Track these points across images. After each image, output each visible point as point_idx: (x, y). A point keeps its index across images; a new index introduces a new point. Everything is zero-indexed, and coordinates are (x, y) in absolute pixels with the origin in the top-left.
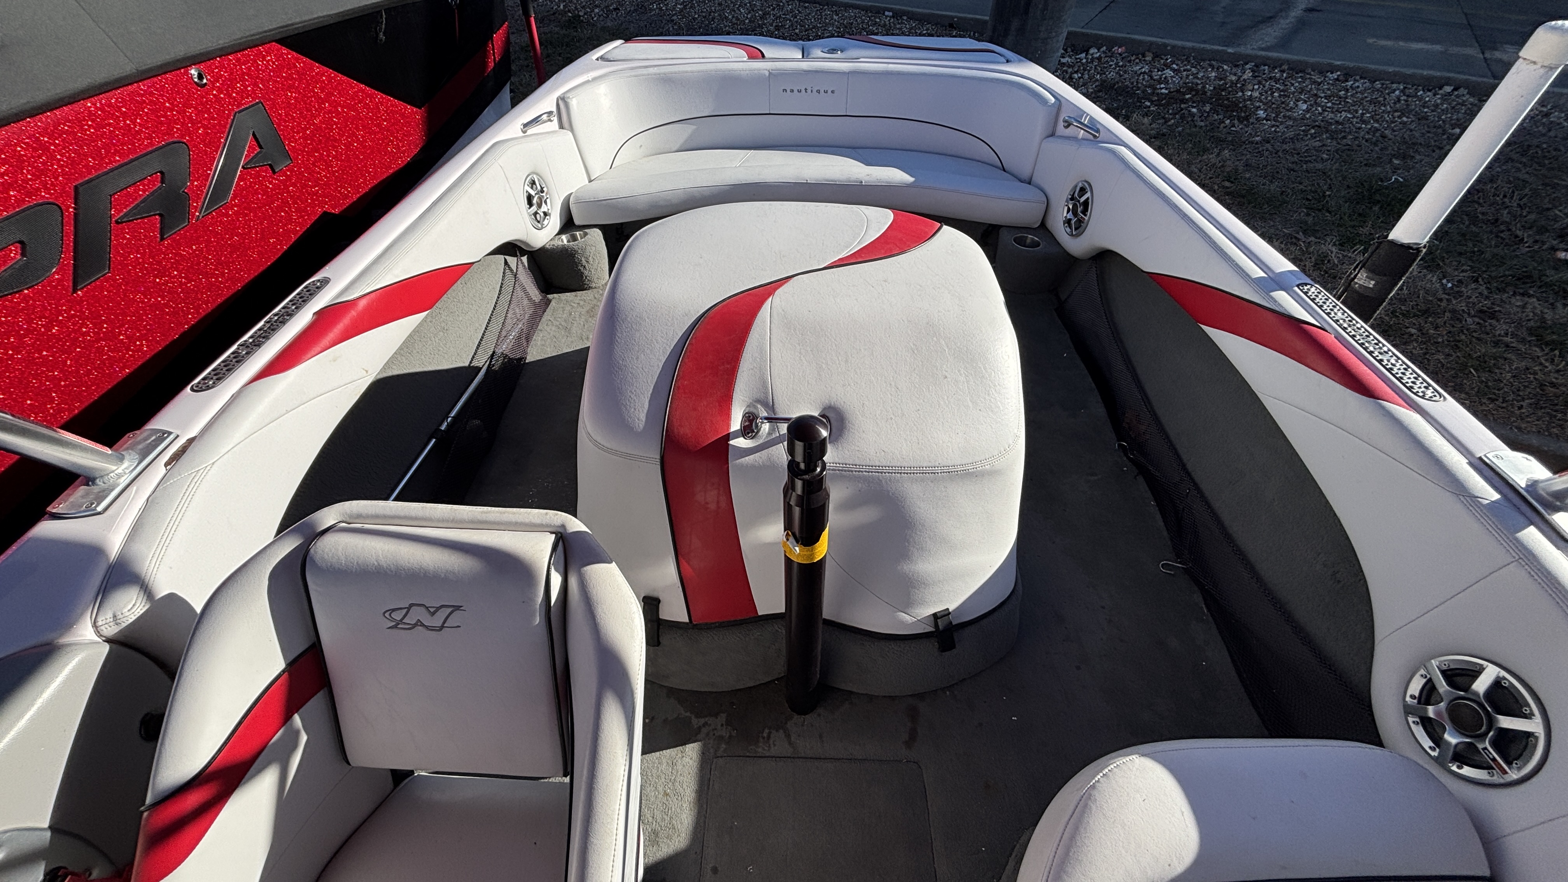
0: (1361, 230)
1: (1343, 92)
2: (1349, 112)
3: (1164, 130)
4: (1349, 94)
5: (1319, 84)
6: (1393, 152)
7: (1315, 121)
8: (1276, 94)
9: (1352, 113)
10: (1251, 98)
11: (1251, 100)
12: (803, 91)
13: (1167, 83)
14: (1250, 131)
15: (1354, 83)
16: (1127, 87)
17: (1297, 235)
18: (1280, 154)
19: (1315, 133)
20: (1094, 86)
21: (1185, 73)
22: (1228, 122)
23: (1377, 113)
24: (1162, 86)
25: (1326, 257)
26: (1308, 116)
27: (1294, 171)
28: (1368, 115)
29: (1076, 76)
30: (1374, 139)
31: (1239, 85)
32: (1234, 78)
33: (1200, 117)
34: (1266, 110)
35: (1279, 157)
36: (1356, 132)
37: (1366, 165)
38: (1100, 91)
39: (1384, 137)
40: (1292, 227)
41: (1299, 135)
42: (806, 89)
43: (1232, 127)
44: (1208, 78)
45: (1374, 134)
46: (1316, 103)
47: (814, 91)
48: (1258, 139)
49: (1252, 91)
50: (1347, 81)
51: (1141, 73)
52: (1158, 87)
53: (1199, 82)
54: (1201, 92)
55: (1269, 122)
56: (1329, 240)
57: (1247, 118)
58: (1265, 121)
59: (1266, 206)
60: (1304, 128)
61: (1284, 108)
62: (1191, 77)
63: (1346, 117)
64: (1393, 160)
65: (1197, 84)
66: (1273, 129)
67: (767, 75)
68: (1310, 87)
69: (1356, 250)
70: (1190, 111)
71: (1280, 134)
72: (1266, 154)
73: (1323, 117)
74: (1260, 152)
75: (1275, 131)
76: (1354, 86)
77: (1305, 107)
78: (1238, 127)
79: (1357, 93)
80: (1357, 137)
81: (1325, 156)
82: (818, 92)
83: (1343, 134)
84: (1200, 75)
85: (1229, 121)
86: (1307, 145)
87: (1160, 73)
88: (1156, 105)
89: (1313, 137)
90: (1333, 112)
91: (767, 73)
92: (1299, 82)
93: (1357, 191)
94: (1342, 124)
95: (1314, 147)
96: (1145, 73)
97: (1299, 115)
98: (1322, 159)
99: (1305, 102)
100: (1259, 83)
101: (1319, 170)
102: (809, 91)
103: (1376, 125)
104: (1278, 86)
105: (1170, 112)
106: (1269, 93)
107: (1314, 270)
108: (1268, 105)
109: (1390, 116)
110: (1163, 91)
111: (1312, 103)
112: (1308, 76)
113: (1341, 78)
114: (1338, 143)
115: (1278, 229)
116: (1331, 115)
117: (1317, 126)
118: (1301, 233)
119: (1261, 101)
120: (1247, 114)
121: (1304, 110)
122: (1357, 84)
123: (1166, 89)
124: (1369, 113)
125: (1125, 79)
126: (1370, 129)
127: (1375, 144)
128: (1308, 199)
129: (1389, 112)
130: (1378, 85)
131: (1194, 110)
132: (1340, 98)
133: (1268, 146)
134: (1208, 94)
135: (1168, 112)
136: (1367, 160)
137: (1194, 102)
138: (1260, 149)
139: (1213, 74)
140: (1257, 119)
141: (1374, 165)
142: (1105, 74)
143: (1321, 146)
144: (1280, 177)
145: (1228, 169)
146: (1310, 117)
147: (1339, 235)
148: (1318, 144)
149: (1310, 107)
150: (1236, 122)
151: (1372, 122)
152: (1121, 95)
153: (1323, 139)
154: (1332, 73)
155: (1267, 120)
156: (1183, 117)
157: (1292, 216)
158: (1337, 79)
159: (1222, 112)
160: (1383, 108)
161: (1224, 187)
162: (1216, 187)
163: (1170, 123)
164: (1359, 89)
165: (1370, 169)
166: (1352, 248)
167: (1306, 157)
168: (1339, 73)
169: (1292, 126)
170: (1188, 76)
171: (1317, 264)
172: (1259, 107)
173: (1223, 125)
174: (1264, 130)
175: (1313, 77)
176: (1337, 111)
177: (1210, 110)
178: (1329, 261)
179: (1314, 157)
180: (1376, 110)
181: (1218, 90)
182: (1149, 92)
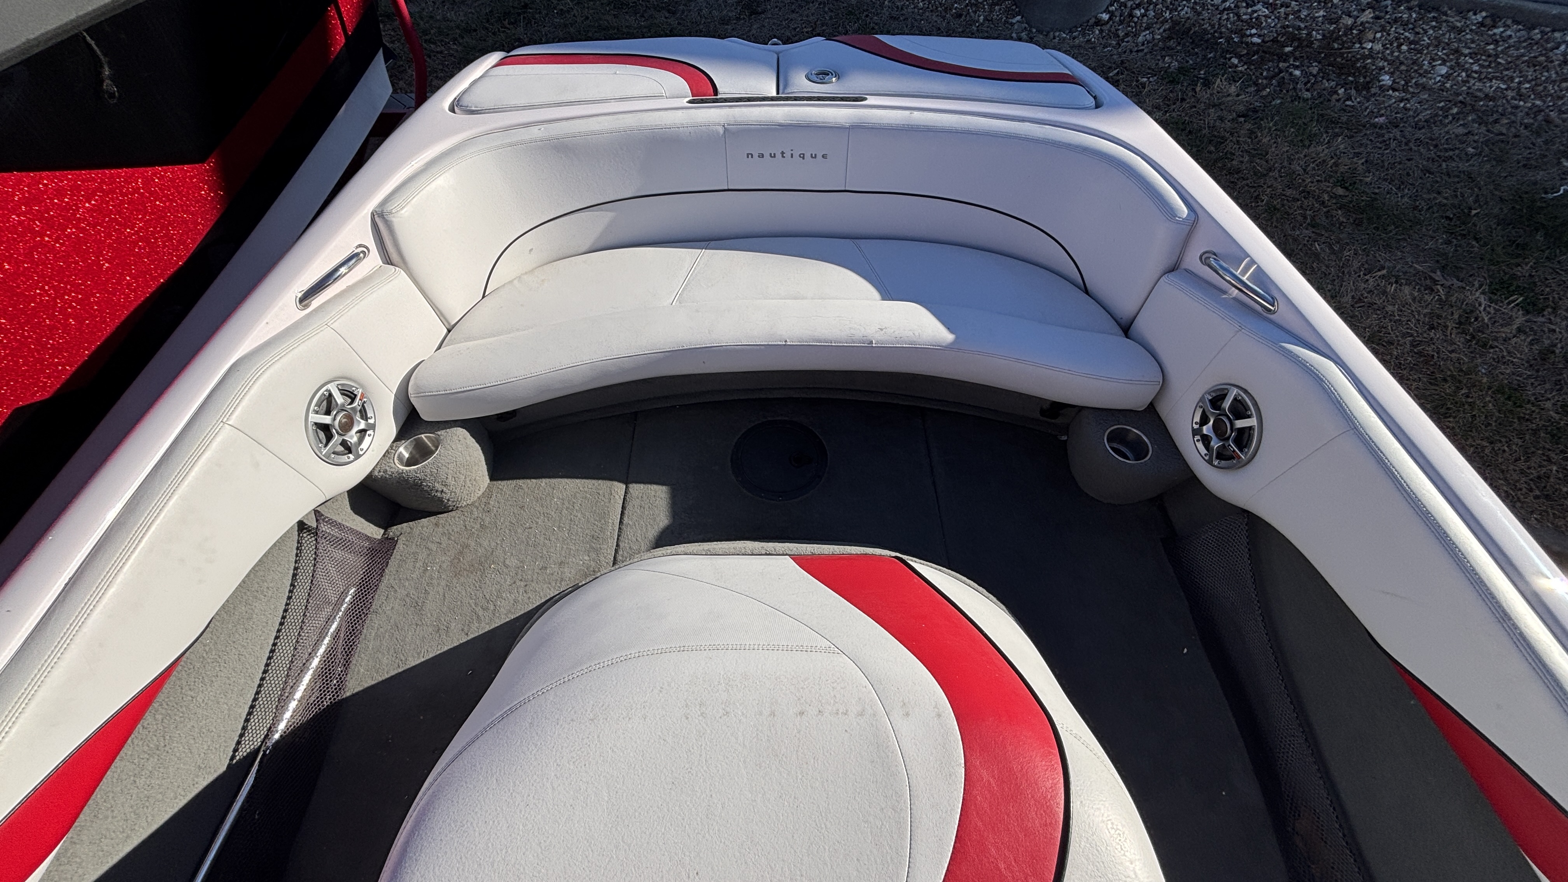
0: (1518, 271)
1: (1492, 47)
2: (1502, 79)
3: (1258, 104)
4: (1499, 49)
5: (1460, 31)
6: (1562, 148)
7: (1458, 94)
8: (1404, 48)
9: (1505, 82)
10: (1372, 54)
11: (1372, 57)
12: (779, 155)
13: (1258, 25)
14: (1370, 105)
15: (1505, 31)
16: (1205, 31)
17: (1432, 275)
18: (1411, 145)
19: (1457, 113)
20: (1161, 30)
21: (1282, 10)
22: (1341, 91)
23: (1539, 81)
24: (1254, 31)
25: (1472, 311)
26: (1448, 85)
27: (1430, 173)
28: (1527, 86)
29: (1138, 13)
30: (1536, 124)
31: (1355, 32)
32: (1350, 21)
33: (1306, 84)
34: (1392, 74)
35: (1411, 149)
36: (1512, 113)
37: (1525, 166)
38: (1170, 38)
39: (1548, 121)
40: (1426, 262)
41: (1437, 115)
42: (783, 153)
43: (1348, 100)
44: (1314, 19)
45: (1535, 116)
46: (1458, 64)
47: (796, 155)
48: (1381, 120)
49: (1373, 42)
50: (1494, 27)
51: (1225, 9)
52: (1248, 32)
53: (1303, 26)
54: (1305, 43)
55: (1397, 93)
56: (1476, 284)
57: (1367, 86)
58: (1391, 92)
59: (1393, 227)
60: (1442, 104)
61: (1416, 71)
62: (1291, 17)
63: (1498, 87)
64: (1563, 160)
65: (1299, 28)
66: (1402, 105)
67: (721, 132)
68: (1447, 36)
69: (1513, 301)
70: (1291, 74)
71: (1411, 113)
72: (1393, 144)
73: (1469, 88)
74: (1385, 141)
75: (1404, 108)
76: (1504, 35)
77: (1444, 70)
78: (1356, 100)
79: (1509, 47)
80: (1513, 122)
81: (1471, 150)
82: (802, 156)
83: (1495, 116)
84: (1304, 13)
85: (1343, 90)
86: (1447, 132)
87: (1250, 10)
88: (1245, 63)
89: (1455, 118)
90: (1480, 80)
91: (721, 130)
92: (1433, 28)
93: (1513, 208)
94: (1492, 99)
95: (1457, 136)
96: (1229, 8)
97: (1435, 83)
98: (1466, 154)
99: (1444, 62)
100: (1383, 29)
101: (1464, 172)
102: (788, 155)
103: (1538, 102)
104: (1407, 34)
105: (1265, 74)
106: (1395, 45)
107: (1457, 333)
108: (1395, 64)
109: (1556, 88)
110: (1256, 40)
111: (1453, 63)
112: (1444, 17)
113: (1488, 21)
114: (1488, 131)
115: (1407, 263)
116: (1478, 85)
117: (1461, 102)
118: (1439, 273)
119: (1384, 59)
120: (1368, 79)
121: (1442, 76)
122: (1509, 33)
123: (1259, 36)
124: (1529, 82)
125: (1203, 20)
126: (1530, 109)
127: (1538, 134)
128: (1447, 218)
129: (1554, 81)
130: (1536, 34)
131: (1297, 73)
132: (1489, 56)
133: (1396, 133)
134: (1316, 45)
135: (1262, 74)
136: (1528, 159)
137: (1295, 59)
138: (1386, 136)
139: (1321, 13)
140: (1381, 87)
141: (1536, 167)
142: (1176, 10)
143: (1466, 134)
144: (1411, 181)
145: (1342, 169)
146: (1451, 86)
147: (1490, 276)
148: (1461, 131)
149: (1451, 72)
150: (1353, 92)
151: (1532, 97)
152: (1198, 46)
153: (1469, 121)
154: (1475, 14)
155: (1394, 90)
156: (1281, 83)
157: (1427, 244)
158: (1482, 24)
159: (1333, 76)
160: (1546, 74)
161: (1336, 196)
162: (1326, 197)
163: (1264, 93)
164: (1511, 41)
165: (1531, 174)
166: (1506, 298)
167: (1446, 150)
168: (1484, 14)
169: (1427, 101)
170: (1287, 15)
171: (1460, 323)
172: (1383, 68)
173: (1335, 97)
174: (1390, 106)
175: (1452, 20)
176: (1486, 77)
177: (1318, 73)
178: (1476, 319)
179: (1457, 152)
180: (1536, 78)
181: (1329, 38)
182: (1236, 40)
